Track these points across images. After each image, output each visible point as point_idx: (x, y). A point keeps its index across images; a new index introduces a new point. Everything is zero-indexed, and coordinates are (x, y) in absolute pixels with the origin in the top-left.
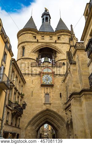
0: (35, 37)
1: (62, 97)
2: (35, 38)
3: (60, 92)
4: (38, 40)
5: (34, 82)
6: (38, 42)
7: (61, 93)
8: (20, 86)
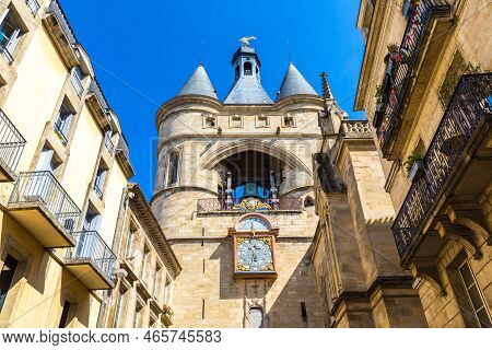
0: (211, 122)
1: (309, 319)
2: (213, 125)
3: (300, 301)
4: (220, 130)
5: (211, 266)
6: (220, 135)
7: (303, 305)
8: (160, 280)
